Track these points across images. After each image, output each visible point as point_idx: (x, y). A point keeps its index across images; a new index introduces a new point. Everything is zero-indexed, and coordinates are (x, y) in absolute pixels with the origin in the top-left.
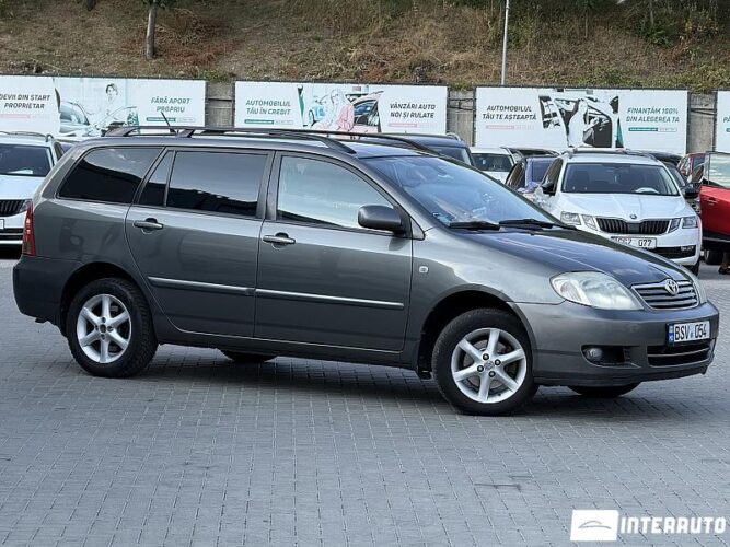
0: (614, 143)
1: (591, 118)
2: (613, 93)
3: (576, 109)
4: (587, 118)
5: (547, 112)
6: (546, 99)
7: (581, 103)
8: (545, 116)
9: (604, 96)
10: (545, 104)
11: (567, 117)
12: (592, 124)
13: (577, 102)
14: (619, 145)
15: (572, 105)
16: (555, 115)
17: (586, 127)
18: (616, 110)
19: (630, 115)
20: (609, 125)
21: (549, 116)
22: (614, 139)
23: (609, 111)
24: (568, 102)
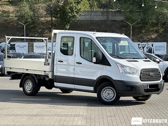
0: (152, 53)
1: (148, 48)
2: (152, 43)
3: (145, 46)
4: (147, 48)
5: (139, 47)
6: (139, 44)
7: (146, 45)
8: (139, 48)
9: (150, 44)
10: (139, 45)
11: (143, 48)
12: (148, 49)
13: (145, 45)
14: (153, 53)
15: (144, 45)
16: (141, 47)
17: (147, 50)
18: (153, 46)
19: (156, 47)
20: (151, 49)
21: (140, 48)
22: (152, 52)
23: (151, 46)
24: (143, 45)
